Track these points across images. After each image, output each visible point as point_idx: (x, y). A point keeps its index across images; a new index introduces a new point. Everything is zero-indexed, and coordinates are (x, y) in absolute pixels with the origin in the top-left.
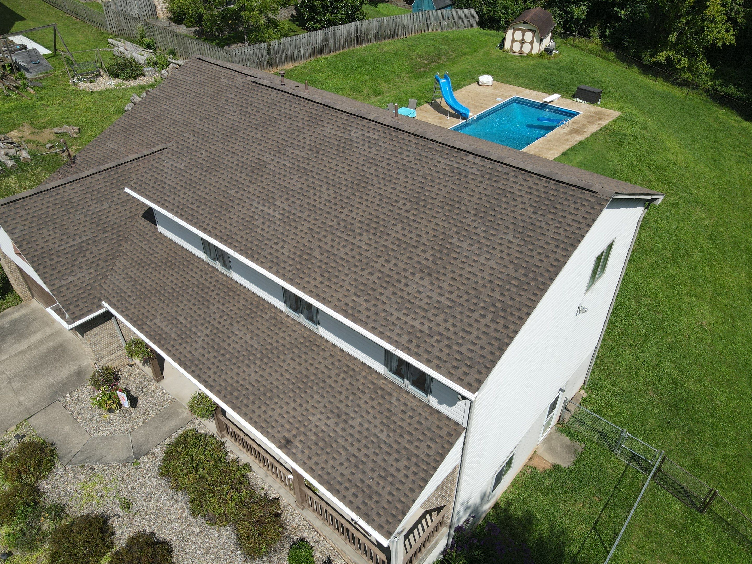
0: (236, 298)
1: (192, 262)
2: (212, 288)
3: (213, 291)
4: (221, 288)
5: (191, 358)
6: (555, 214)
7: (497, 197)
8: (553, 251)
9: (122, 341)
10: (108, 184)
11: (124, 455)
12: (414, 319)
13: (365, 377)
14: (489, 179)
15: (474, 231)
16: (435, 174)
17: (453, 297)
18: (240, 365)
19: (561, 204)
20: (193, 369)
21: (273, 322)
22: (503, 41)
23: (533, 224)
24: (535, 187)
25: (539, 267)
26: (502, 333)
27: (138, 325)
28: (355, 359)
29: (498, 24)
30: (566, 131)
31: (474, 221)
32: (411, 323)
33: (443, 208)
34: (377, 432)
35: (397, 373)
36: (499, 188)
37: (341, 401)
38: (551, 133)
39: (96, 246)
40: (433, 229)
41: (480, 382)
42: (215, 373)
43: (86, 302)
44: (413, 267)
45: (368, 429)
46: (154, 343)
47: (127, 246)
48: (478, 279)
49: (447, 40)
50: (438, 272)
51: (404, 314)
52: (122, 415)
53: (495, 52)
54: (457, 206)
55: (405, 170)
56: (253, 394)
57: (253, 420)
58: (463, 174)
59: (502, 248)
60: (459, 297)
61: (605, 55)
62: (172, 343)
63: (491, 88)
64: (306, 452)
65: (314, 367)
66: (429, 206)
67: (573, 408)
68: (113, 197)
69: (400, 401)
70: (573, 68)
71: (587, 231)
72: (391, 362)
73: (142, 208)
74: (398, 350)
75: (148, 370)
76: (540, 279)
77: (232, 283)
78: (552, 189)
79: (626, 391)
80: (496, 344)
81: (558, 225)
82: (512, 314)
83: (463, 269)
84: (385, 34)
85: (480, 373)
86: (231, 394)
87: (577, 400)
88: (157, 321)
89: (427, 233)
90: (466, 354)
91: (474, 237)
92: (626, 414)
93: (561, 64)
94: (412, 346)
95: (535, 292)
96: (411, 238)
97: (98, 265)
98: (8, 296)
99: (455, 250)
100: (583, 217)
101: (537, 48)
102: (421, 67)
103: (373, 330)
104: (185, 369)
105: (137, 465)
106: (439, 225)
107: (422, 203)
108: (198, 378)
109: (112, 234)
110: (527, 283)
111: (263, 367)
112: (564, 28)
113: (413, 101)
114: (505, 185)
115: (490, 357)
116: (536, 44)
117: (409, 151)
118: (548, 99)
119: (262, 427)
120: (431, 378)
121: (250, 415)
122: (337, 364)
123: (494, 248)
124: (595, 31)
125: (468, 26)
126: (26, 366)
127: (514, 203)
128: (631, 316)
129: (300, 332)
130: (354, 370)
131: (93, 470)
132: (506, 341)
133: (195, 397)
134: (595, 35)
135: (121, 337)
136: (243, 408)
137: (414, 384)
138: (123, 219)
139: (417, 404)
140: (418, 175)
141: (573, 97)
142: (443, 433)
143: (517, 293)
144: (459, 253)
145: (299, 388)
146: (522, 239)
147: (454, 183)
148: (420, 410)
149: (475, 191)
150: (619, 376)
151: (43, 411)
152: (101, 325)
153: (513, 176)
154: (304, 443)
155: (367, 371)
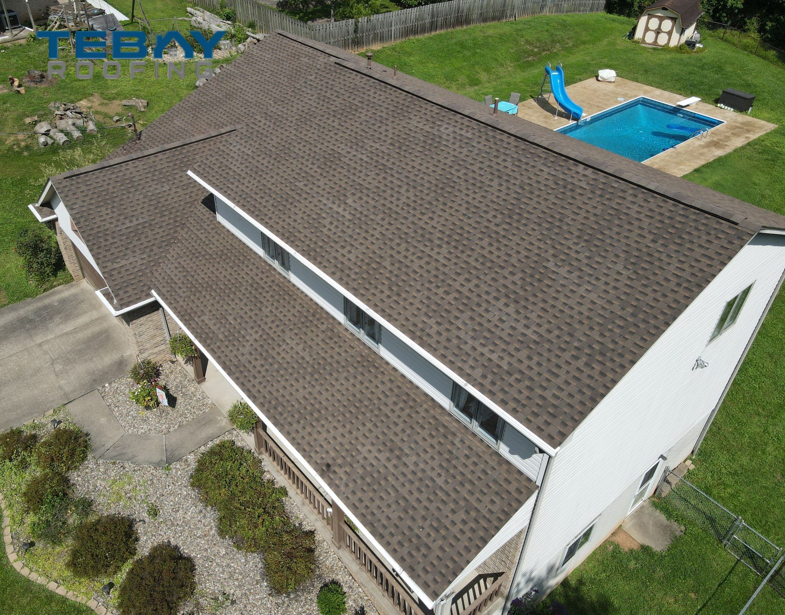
0: (292, 302)
1: (249, 257)
2: (267, 289)
3: (267, 292)
4: (276, 289)
5: (236, 363)
6: (680, 245)
7: (608, 218)
8: (672, 290)
9: (167, 335)
10: (171, 164)
11: (156, 457)
12: (492, 351)
13: (427, 411)
14: (601, 196)
15: (574, 255)
16: (535, 185)
17: (542, 331)
18: (287, 378)
19: (689, 233)
20: (237, 375)
21: (329, 334)
22: (634, 29)
23: (649, 255)
24: (657, 210)
25: (653, 307)
26: (597, 380)
27: (186, 320)
28: (417, 388)
29: (630, 8)
30: (702, 143)
31: (576, 244)
32: (488, 355)
33: (540, 225)
34: (433, 475)
35: (465, 410)
36: (612, 208)
37: (396, 434)
38: (683, 144)
39: (152, 230)
40: (526, 248)
41: (563, 436)
42: (260, 383)
43: (135, 288)
44: (498, 290)
45: (423, 471)
46: (200, 342)
47: (183, 232)
48: (574, 313)
49: (564, 25)
50: (527, 300)
51: (481, 344)
52: (159, 414)
53: (623, 43)
54: (557, 224)
55: (500, 177)
56: (299, 412)
57: (296, 441)
58: (569, 187)
59: (608, 280)
60: (549, 331)
61: (763, 52)
62: (218, 344)
63: (613, 85)
64: (351, 485)
65: (369, 391)
66: (524, 222)
67: (674, 480)
68: (175, 179)
69: (464, 443)
70: (719, 67)
71: (720, 270)
72: (459, 396)
73: (203, 193)
74: (469, 385)
75: (190, 369)
76: (652, 322)
77: (290, 285)
78: (680, 214)
79: (745, 469)
80: (588, 393)
81: (683, 259)
82: (612, 360)
83: (557, 299)
84: (491, 14)
85: (565, 424)
86: (275, 408)
87: (681, 471)
88: (205, 318)
89: (518, 252)
90: (550, 399)
91: (575, 263)
92: (743, 498)
93: (704, 61)
94: (487, 383)
95: (645, 337)
96: (499, 257)
97: (152, 250)
98: (60, 274)
99: (550, 275)
100: (717, 252)
101: (675, 40)
102: (529, 56)
103: (442, 358)
104: (229, 374)
105: (168, 470)
106: (533, 244)
107: (516, 217)
108: (242, 385)
109: (170, 219)
110: (635, 324)
111: (313, 383)
112: (713, 17)
113: (516, 95)
114: (620, 204)
115: (579, 408)
116: (675, 36)
117: (507, 155)
118: (683, 103)
119: (304, 450)
120: (505, 422)
121: (294, 435)
122: (396, 390)
123: (598, 279)
124: (753, 23)
125: (591, 10)
126: (69, 348)
127: (629, 228)
128: (763, 379)
129: (358, 350)
130: (414, 400)
131: (124, 468)
132: (602, 390)
133: (235, 407)
134: (752, 28)
135: (166, 331)
136: (286, 426)
137: (483, 425)
138: (182, 203)
139: (484, 449)
140: (514, 184)
141: (717, 101)
142: (512, 488)
143: (620, 336)
144: (554, 280)
145: (351, 412)
146: (635, 272)
147: (556, 197)
148: (487, 457)
149: (581, 208)
150: (740, 450)
151: (81, 398)
152: (148, 316)
153: (631, 195)
154: (349, 475)
155: (430, 403)
